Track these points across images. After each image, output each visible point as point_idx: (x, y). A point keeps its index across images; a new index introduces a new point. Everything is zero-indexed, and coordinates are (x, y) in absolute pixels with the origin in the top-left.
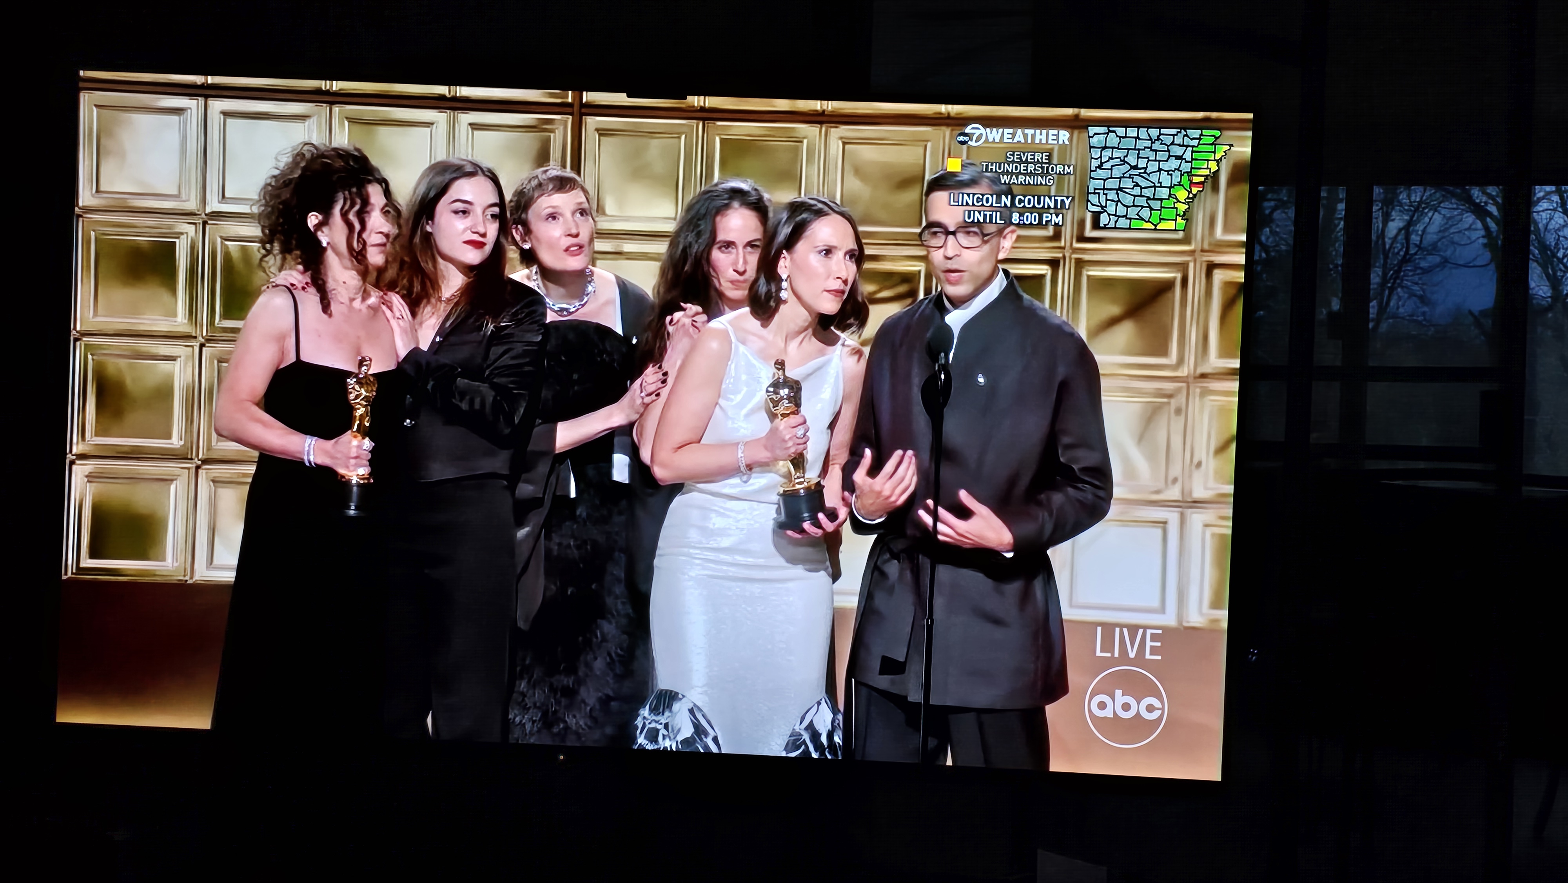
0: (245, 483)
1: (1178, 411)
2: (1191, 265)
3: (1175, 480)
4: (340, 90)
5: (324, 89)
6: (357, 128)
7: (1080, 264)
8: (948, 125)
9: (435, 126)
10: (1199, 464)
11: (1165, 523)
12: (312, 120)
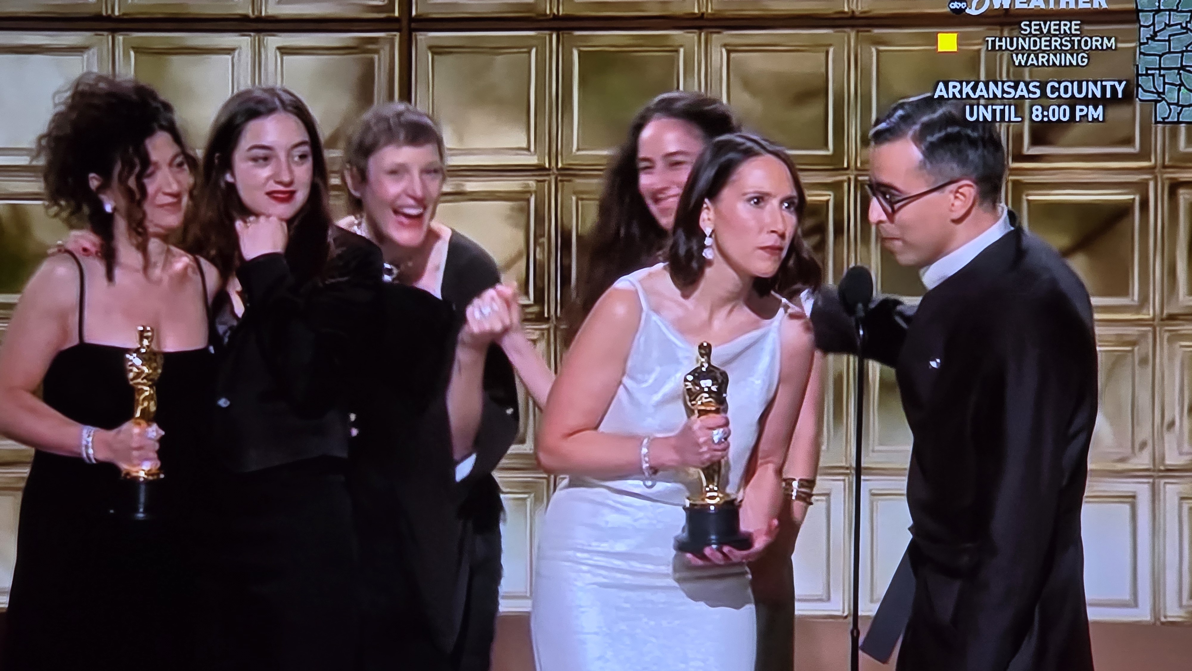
0: (17, 489)
1: (1144, 361)
2: (1151, 184)
3: (1143, 445)
4: (124, 14)
5: (104, 13)
6: (144, 58)
7: (1019, 188)
8: (852, 26)
9: (237, 52)
10: (1172, 424)
11: (1134, 497)
12: (91, 52)
